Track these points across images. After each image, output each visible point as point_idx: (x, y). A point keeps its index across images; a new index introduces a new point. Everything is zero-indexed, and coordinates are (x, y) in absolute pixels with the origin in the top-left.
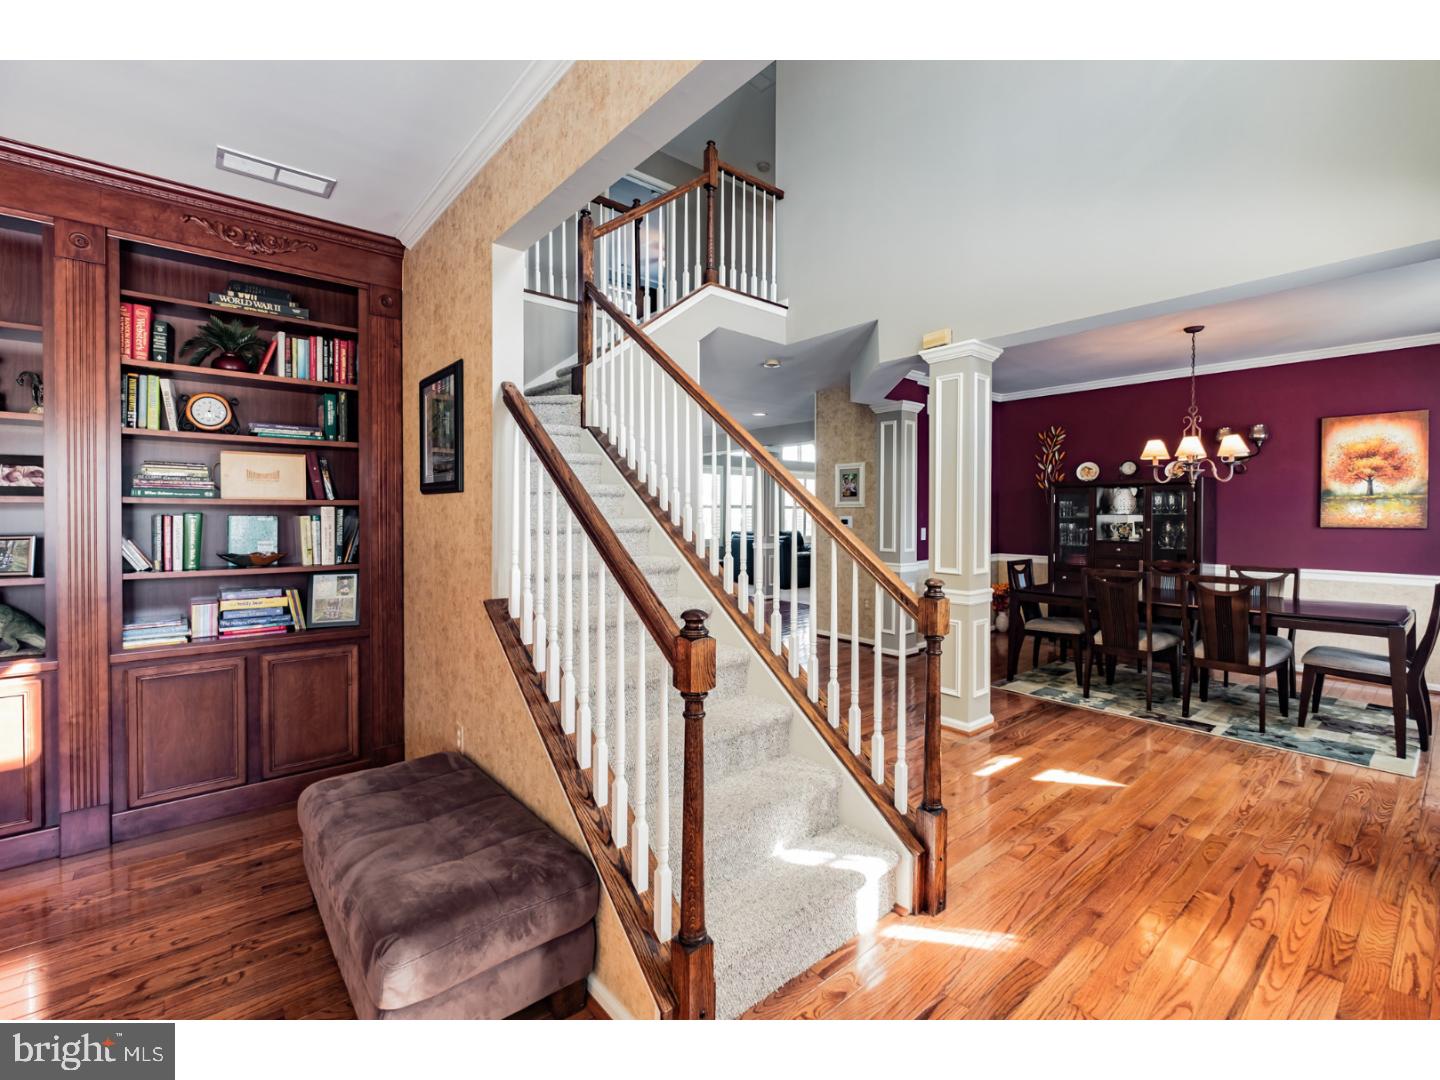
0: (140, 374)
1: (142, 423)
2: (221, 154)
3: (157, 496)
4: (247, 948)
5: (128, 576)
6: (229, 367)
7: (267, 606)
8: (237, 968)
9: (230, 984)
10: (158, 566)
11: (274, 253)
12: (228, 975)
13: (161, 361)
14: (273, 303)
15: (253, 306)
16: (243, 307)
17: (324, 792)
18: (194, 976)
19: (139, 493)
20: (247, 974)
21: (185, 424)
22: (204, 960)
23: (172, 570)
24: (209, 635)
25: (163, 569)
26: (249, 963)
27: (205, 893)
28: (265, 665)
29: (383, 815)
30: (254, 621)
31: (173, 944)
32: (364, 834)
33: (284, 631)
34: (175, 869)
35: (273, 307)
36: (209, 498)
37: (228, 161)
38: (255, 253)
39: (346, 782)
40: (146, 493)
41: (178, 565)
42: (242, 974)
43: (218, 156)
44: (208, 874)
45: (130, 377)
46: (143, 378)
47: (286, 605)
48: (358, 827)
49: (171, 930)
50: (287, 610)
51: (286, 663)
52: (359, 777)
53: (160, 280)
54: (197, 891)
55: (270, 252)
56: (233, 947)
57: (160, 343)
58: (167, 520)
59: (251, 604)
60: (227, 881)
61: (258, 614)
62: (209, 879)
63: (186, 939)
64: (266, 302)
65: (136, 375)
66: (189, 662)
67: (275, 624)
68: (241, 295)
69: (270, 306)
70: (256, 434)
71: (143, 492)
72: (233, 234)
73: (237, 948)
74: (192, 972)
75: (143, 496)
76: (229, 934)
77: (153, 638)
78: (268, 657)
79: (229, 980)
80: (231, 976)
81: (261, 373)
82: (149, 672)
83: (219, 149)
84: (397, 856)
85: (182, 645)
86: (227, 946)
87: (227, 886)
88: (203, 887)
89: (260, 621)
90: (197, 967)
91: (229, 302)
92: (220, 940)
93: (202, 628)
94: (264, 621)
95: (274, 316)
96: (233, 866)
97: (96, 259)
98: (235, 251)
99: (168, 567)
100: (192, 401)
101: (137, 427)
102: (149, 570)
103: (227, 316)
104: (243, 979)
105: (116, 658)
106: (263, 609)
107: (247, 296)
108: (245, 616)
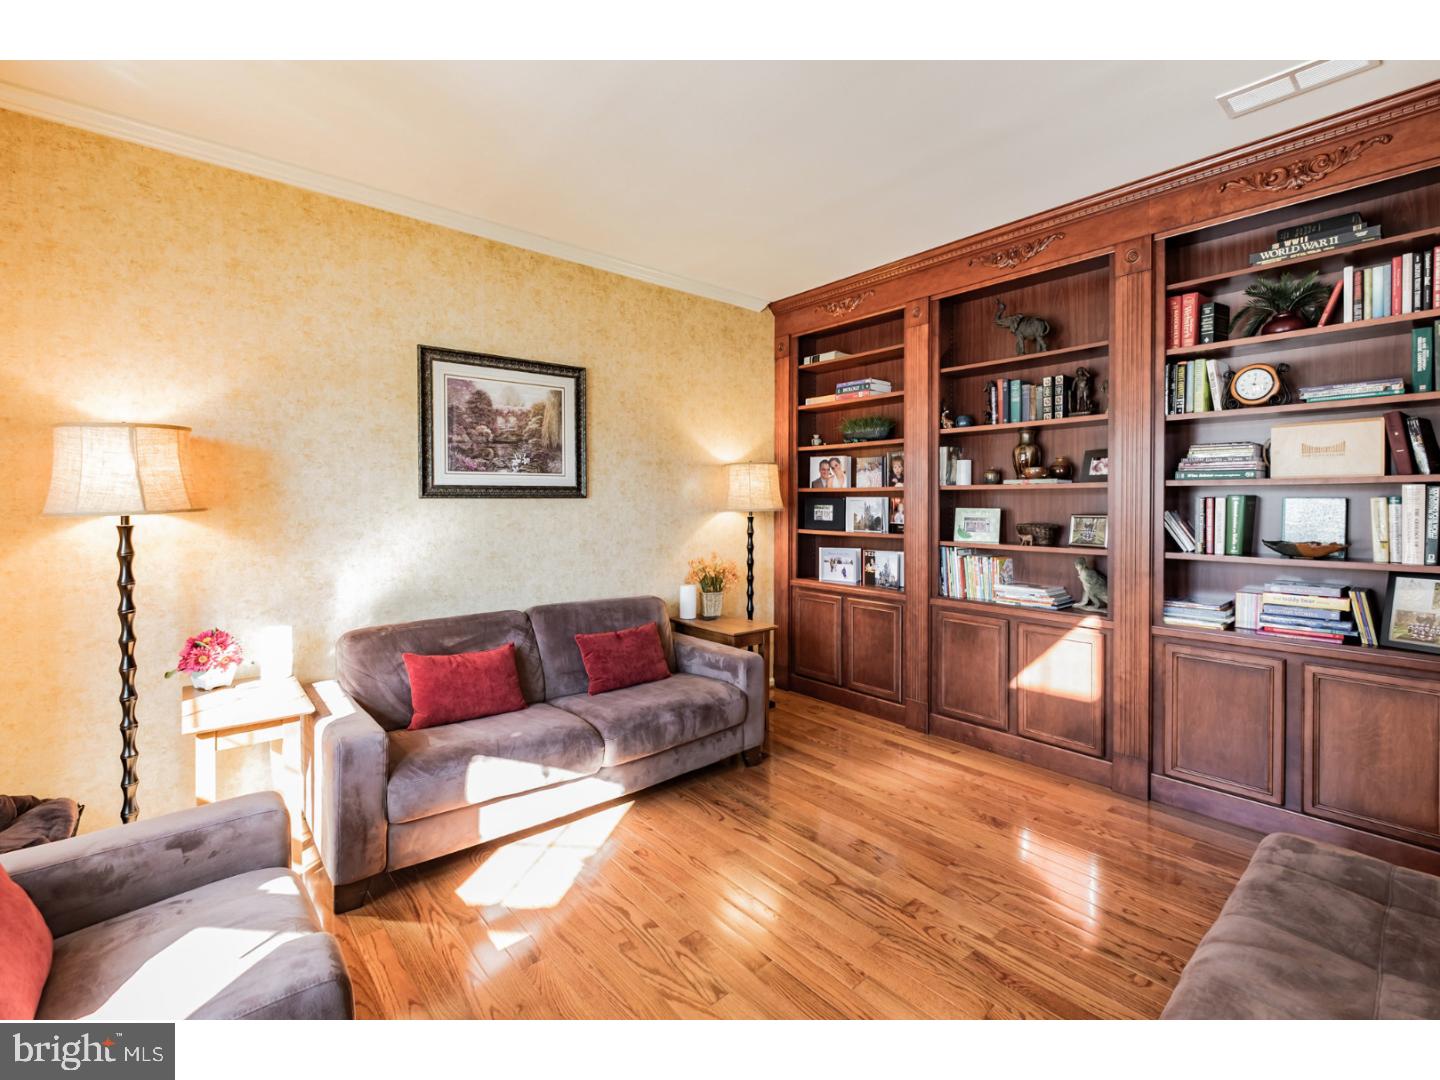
0: (1188, 360)
1: (1190, 408)
2: (1224, 103)
3: (1198, 479)
4: (1172, 965)
5: (1171, 555)
6: (1280, 330)
7: (1319, 606)
8: (1150, 974)
9: (1133, 982)
10: (1199, 548)
11: (1326, 174)
12: (1139, 974)
13: (1209, 342)
14: (1327, 236)
15: (1302, 250)
16: (1289, 255)
17: (1279, 847)
18: (1116, 950)
19: (1183, 476)
20: (1153, 988)
21: (1231, 402)
22: (1133, 944)
23: (1213, 553)
24: (1253, 627)
25: (1205, 551)
26: (1163, 979)
27: (1181, 888)
28: (1308, 677)
29: (1320, 917)
30: (1301, 621)
31: (1125, 911)
32: (1267, 920)
33: (1340, 642)
34: (1176, 850)
35: (1328, 242)
36: (1250, 478)
37: (1238, 106)
38: (1300, 187)
39: (1317, 852)
40: (1189, 476)
41: (1220, 548)
42: (1149, 984)
43: (1224, 108)
44: (1199, 874)
45: (1180, 366)
46: (1190, 364)
47: (1347, 609)
48: (1269, 908)
49: (1133, 899)
50: (1346, 616)
51: (1339, 681)
52: (1341, 856)
53: (1216, 262)
54: (1177, 881)
55: (1321, 175)
56: (1163, 954)
57: (1208, 325)
58: (1210, 502)
59: (1299, 601)
60: (1206, 891)
61: (1306, 614)
62: (1195, 878)
63: (1136, 915)
64: (1317, 239)
65: (1185, 363)
66: (1223, 651)
67: (1329, 631)
68: (1287, 243)
69: (1323, 242)
70: (1305, 401)
71: (1186, 475)
72: (1272, 178)
73: (1165, 958)
74: (1119, 945)
75: (1186, 479)
76: (1170, 939)
77: (1193, 619)
78: (1311, 669)
79: (1136, 979)
80: (1140, 977)
81: (1320, 326)
82: (1185, 651)
83: (1218, 100)
84: (1278, 975)
85: (1217, 631)
86: (1158, 949)
87: (1204, 896)
88: (1184, 882)
89: (1309, 623)
90: (1124, 944)
91: (1273, 257)
92: (1159, 939)
93: (1246, 619)
94: (1314, 623)
95: (1331, 251)
96: (1224, 882)
97: (1144, 267)
98: (1276, 196)
99: (1209, 550)
100: (1236, 376)
101: (1185, 412)
102: (1193, 551)
103: (1277, 272)
104: (1147, 988)
105: (1156, 630)
106: (1313, 609)
107: (1295, 241)
108: (1288, 613)
